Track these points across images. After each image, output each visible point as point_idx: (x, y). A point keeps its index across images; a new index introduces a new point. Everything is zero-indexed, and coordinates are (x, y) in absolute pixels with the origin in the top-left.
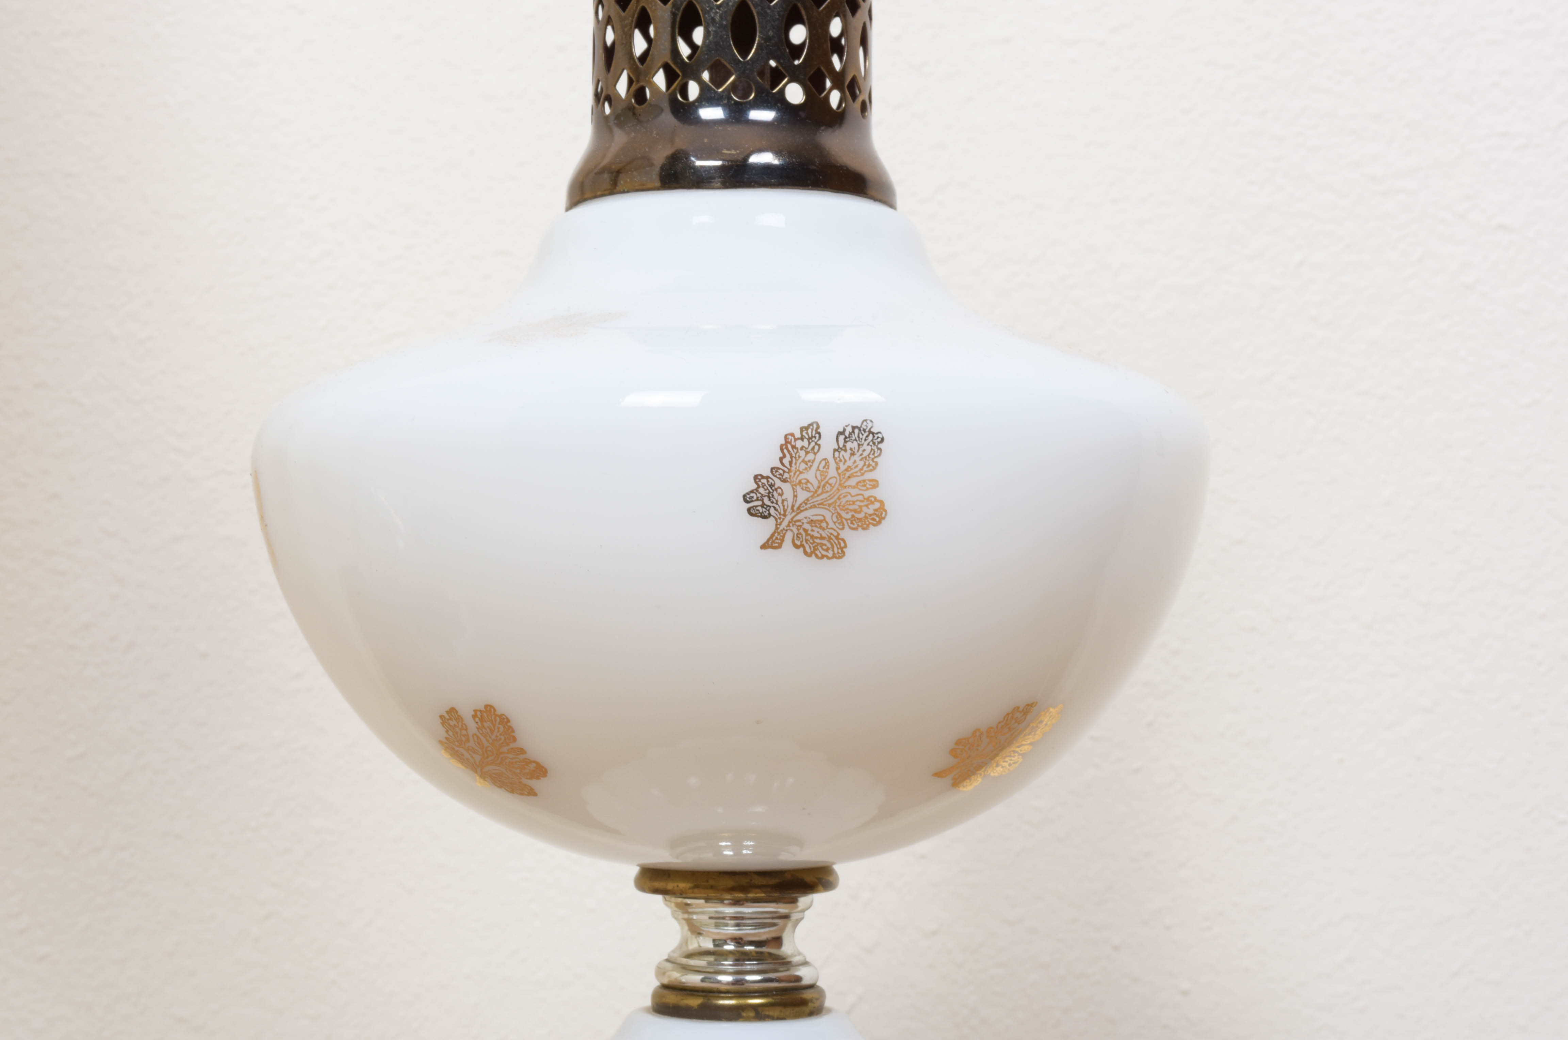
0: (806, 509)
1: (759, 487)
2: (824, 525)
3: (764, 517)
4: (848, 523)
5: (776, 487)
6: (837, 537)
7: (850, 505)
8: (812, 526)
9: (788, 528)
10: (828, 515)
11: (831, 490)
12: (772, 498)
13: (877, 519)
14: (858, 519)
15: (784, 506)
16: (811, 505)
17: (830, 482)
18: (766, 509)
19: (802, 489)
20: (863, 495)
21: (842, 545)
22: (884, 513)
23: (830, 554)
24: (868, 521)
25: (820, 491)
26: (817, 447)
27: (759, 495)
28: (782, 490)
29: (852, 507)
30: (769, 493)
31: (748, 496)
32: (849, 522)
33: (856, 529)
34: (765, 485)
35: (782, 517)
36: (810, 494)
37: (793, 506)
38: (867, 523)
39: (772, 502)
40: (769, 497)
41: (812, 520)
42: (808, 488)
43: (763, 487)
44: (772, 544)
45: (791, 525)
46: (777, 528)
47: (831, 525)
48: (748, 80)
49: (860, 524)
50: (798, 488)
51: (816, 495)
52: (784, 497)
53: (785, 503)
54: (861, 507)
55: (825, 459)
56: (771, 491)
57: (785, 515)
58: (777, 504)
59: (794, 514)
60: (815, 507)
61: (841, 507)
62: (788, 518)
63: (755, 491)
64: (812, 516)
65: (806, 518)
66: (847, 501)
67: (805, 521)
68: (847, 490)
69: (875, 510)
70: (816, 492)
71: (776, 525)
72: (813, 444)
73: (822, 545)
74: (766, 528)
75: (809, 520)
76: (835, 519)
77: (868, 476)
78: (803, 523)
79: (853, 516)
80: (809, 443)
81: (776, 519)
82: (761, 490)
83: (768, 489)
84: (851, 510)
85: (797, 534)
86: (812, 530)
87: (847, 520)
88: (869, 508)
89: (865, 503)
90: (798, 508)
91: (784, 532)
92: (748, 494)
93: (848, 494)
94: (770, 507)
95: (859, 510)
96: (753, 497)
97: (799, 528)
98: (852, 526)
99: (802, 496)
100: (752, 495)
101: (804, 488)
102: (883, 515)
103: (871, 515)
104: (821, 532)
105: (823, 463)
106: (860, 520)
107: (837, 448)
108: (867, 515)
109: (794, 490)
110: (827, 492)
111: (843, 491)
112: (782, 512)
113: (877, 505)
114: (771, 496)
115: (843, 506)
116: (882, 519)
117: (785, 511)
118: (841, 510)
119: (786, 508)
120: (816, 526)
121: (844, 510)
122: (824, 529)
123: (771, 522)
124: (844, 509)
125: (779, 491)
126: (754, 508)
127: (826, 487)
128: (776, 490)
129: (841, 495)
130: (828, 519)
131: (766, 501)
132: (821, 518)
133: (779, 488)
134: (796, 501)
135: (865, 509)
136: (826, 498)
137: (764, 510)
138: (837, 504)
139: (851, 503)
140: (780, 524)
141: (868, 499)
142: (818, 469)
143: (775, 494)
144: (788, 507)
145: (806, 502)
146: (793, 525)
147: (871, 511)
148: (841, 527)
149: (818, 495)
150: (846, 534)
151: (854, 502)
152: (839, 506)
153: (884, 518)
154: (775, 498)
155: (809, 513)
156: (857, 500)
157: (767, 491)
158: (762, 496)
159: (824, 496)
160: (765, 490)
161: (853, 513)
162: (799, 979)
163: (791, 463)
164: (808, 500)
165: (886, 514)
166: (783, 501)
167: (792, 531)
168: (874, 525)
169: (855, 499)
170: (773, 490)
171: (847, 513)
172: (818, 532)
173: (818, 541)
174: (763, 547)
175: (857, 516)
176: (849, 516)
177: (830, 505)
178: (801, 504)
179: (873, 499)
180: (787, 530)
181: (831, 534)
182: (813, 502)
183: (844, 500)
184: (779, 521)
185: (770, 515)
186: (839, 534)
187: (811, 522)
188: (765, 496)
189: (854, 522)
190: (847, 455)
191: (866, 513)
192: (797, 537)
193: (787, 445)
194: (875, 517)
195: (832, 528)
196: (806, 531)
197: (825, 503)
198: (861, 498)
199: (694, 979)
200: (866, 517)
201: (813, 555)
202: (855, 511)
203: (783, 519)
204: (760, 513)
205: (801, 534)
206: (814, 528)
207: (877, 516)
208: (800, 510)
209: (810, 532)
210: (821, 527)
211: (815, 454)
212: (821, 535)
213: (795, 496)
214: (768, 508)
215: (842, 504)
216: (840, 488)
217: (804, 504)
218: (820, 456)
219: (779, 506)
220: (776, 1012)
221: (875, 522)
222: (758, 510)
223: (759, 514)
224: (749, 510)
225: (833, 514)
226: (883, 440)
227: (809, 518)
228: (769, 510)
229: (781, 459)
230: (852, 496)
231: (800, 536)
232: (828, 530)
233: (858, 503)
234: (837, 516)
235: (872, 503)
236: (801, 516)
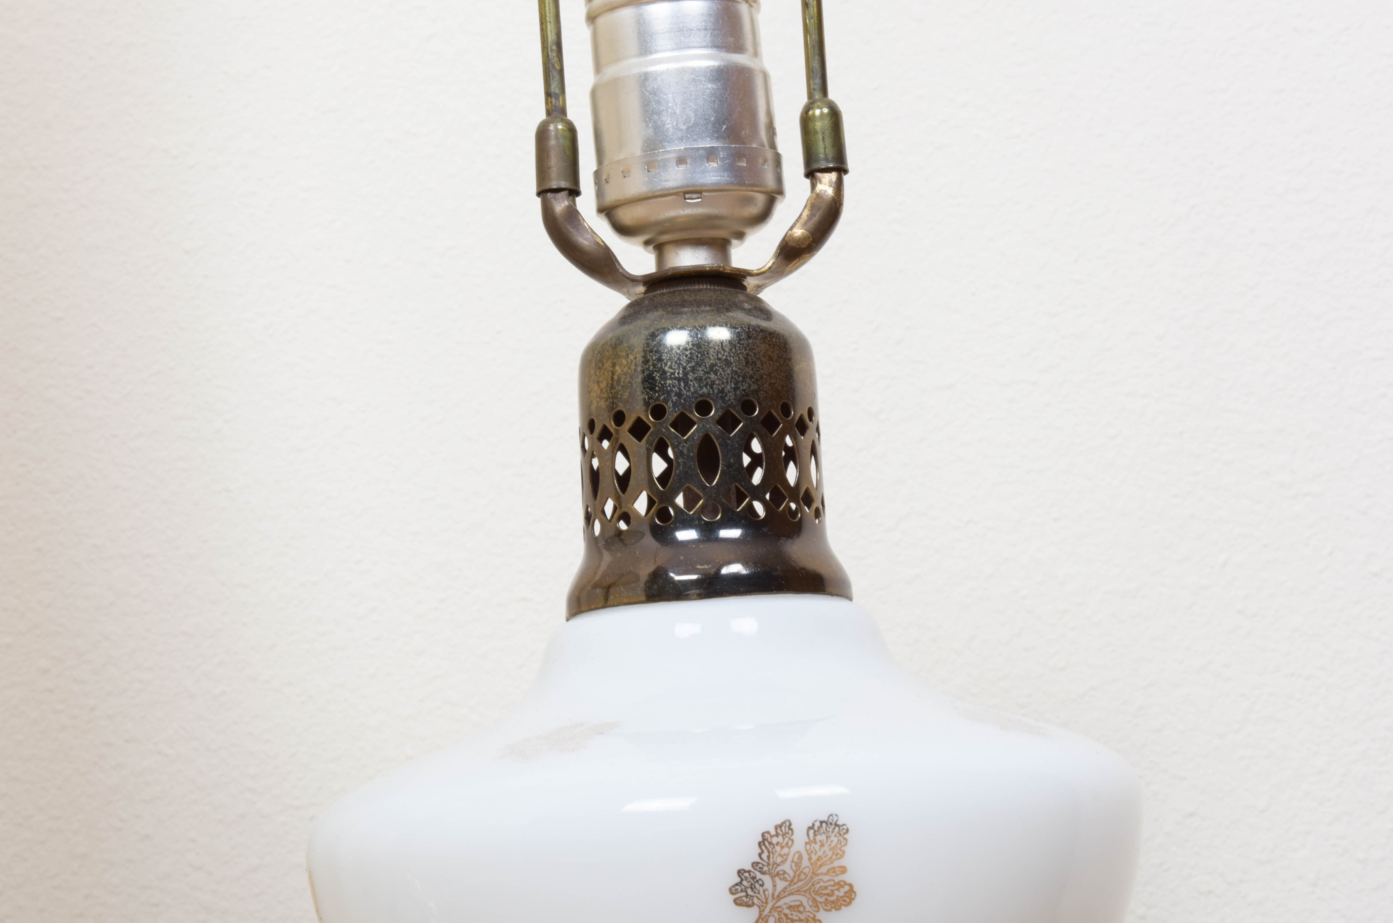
0: (785, 897)
1: (742, 880)
2: (801, 909)
3: (749, 906)
4: (822, 906)
5: (757, 878)
6: (814, 919)
7: (823, 890)
8: (791, 911)
9: (770, 914)
10: (804, 900)
11: (805, 878)
12: (754, 889)
13: (848, 900)
14: (831, 901)
15: (765, 895)
16: (789, 892)
17: (804, 871)
18: (750, 898)
19: (780, 879)
20: (833, 880)
22: (853, 894)
24: (840, 903)
25: (796, 880)
26: (790, 842)
27: (743, 887)
28: (763, 882)
29: (825, 892)
31: (734, 889)
32: (823, 904)
33: (830, 910)
34: (748, 878)
35: (764, 905)
36: (787, 883)
37: (773, 895)
38: (839, 904)
39: (755, 893)
40: (752, 888)
41: (791, 906)
42: (786, 878)
43: (746, 880)
45: (772, 911)
46: (760, 915)
47: (808, 908)
48: (715, 503)
49: (833, 905)
50: (777, 879)
51: (792, 884)
52: (765, 887)
53: (766, 893)
54: (832, 891)
55: (798, 852)
56: (753, 883)
57: (767, 903)
58: (759, 893)
59: (774, 901)
60: (792, 894)
61: (815, 892)
62: (770, 905)
63: (739, 884)
64: (791, 902)
65: (785, 904)
66: (820, 887)
67: (784, 907)
68: (820, 877)
69: (846, 893)
70: (792, 881)
71: (760, 912)
72: (787, 839)
74: (750, 915)
75: (788, 906)
76: (811, 903)
77: (837, 863)
78: (783, 909)
79: (826, 899)
80: (784, 839)
81: (759, 907)
82: (745, 883)
83: (750, 881)
84: (824, 895)
85: (779, 919)
86: (792, 915)
87: (821, 903)
88: (839, 891)
89: (837, 887)
90: (778, 896)
91: (767, 917)
92: (733, 886)
93: (821, 881)
94: (753, 896)
95: (831, 893)
96: (737, 889)
97: (780, 913)
98: (826, 908)
99: (781, 885)
100: (737, 887)
101: (782, 879)
102: (853, 896)
103: (842, 897)
104: (800, 915)
105: (797, 856)
106: (833, 902)
107: (808, 840)
108: (839, 898)
109: (774, 881)
110: (802, 880)
111: (816, 878)
112: (764, 901)
113: (847, 888)
114: (753, 887)
115: (817, 891)
116: (852, 900)
117: (766, 899)
118: (816, 894)
119: (767, 896)
120: (795, 911)
121: (818, 895)
122: (801, 913)
123: (755, 908)
124: (818, 893)
125: (760, 882)
126: (740, 898)
127: (801, 876)
128: (757, 881)
129: (814, 882)
130: (805, 903)
131: (749, 891)
132: (798, 903)
133: (760, 879)
134: (775, 890)
135: (836, 893)
136: (802, 886)
137: (748, 900)
138: (812, 890)
139: (824, 888)
140: (763, 911)
141: (838, 883)
142: (793, 861)
143: (757, 885)
144: (769, 895)
145: (784, 890)
146: (774, 911)
147: (842, 894)
148: (816, 909)
149: (795, 884)
150: (822, 915)
151: (826, 888)
152: (813, 892)
153: (853, 899)
154: (757, 889)
155: (789, 900)
156: (829, 885)
157: (750, 883)
158: (746, 887)
159: (800, 884)
160: (748, 882)
161: (826, 897)
163: (768, 857)
164: (785, 888)
165: (855, 895)
166: (764, 891)
167: (774, 916)
168: (846, 906)
169: (827, 884)
170: (755, 882)
171: (821, 897)
172: (797, 916)
175: (830, 899)
176: (822, 900)
177: (805, 891)
178: (780, 893)
179: (843, 883)
180: (769, 916)
181: (809, 916)
182: (791, 890)
183: (817, 886)
184: (762, 908)
185: (753, 904)
186: (815, 916)
188: (748, 888)
189: (828, 904)
190: (817, 847)
191: (837, 896)
192: (779, 921)
193: (764, 842)
194: (846, 898)
195: (809, 912)
196: (786, 915)
197: (801, 890)
198: (832, 883)
200: (838, 900)
202: (828, 895)
203: (766, 907)
204: (744, 902)
205: (782, 918)
206: (793, 912)
207: (848, 897)
208: (779, 898)
209: (789, 916)
210: (799, 911)
211: (789, 848)
212: (799, 918)
213: (775, 886)
214: (752, 898)
215: (816, 889)
216: (813, 876)
217: (782, 893)
218: (793, 850)
219: (761, 896)
221: (846, 903)
222: (743, 900)
223: (744, 904)
224: (735, 901)
225: (809, 899)
226: (847, 830)
227: (788, 904)
228: (752, 900)
229: (760, 855)
230: (824, 882)
231: (781, 920)
232: (805, 913)
233: (830, 888)
234: (812, 901)
235: (842, 887)
236: (780, 903)
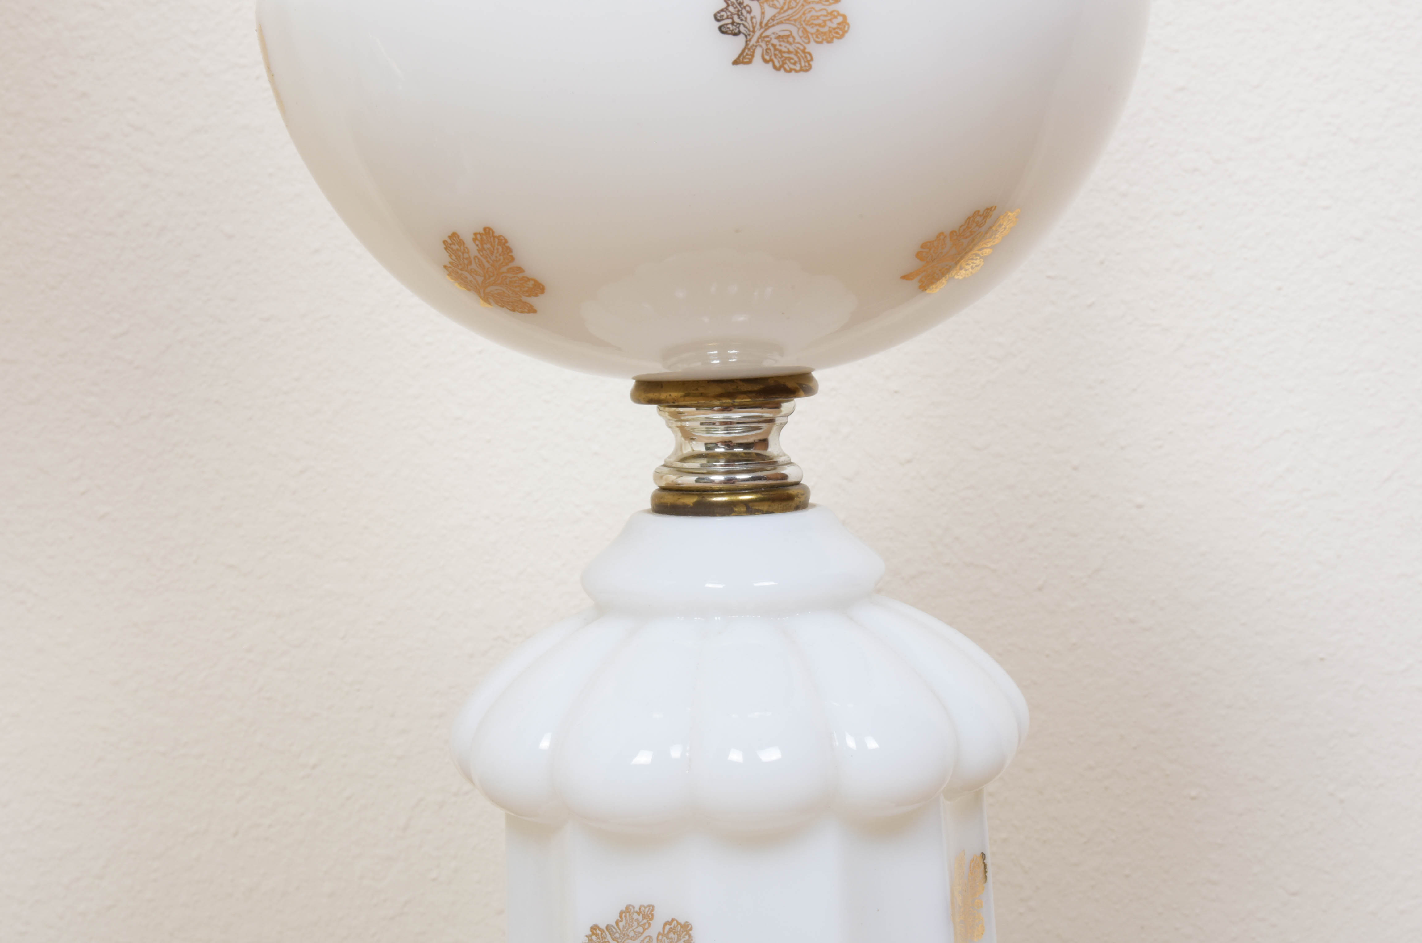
0: (774, 25)
1: (728, 5)
2: (791, 40)
3: (735, 34)
4: (813, 37)
5: (745, 4)
6: (804, 51)
7: (814, 20)
8: (780, 41)
9: (758, 44)
10: (794, 30)
11: (796, 6)
12: (741, 16)
13: (841, 32)
14: (822, 33)
15: (752, 23)
16: (778, 21)
18: (736, 26)
19: (769, 6)
20: (825, 10)
21: (809, 58)
22: (847, 27)
23: (798, 67)
24: (832, 35)
25: (786, 7)
27: (729, 14)
28: (750, 8)
29: (816, 22)
30: (739, 11)
31: (719, 15)
32: (814, 36)
33: (821, 43)
34: (734, 4)
35: (751, 33)
36: (776, 11)
37: (761, 23)
38: (831, 36)
39: (742, 20)
40: (739, 15)
41: (780, 36)
42: (775, 5)
43: (732, 6)
44: (742, 60)
45: (760, 40)
46: (747, 44)
47: (798, 39)
49: (825, 37)
50: (765, 6)
51: (782, 11)
52: (752, 14)
53: (754, 20)
54: (825, 21)
56: (740, 9)
57: (754, 32)
58: (746, 21)
59: (762, 30)
60: (781, 23)
61: (806, 22)
62: (757, 34)
63: (725, 10)
64: (780, 31)
65: (774, 33)
66: (812, 16)
67: (773, 36)
68: (811, 6)
69: (839, 24)
70: (782, 8)
71: (746, 42)
73: (790, 59)
74: (735, 45)
75: (777, 35)
76: (801, 34)
78: (771, 39)
79: (818, 30)
81: (746, 36)
82: (731, 9)
83: (736, 7)
84: (816, 25)
85: (766, 50)
86: (780, 45)
87: (812, 34)
88: (832, 23)
89: (829, 17)
90: (766, 25)
91: (754, 48)
92: (719, 12)
93: (813, 10)
94: (739, 24)
95: (823, 24)
96: (723, 16)
97: (768, 43)
98: (817, 40)
99: (770, 12)
100: (722, 13)
101: (771, 5)
102: (846, 29)
103: (834, 29)
104: (788, 46)
106: (825, 33)
108: (831, 29)
109: (762, 8)
110: (792, 8)
111: (807, 7)
112: (751, 29)
113: (840, 19)
114: (740, 13)
115: (809, 21)
116: (845, 32)
117: (754, 27)
118: (807, 24)
119: (754, 24)
120: (784, 41)
121: (810, 25)
122: (791, 44)
123: (741, 37)
124: (809, 23)
125: (748, 9)
126: (725, 26)
127: (791, 4)
128: (745, 8)
129: (805, 10)
130: (795, 34)
131: (736, 19)
132: (787, 33)
133: (748, 6)
134: (764, 18)
135: (829, 24)
136: (792, 14)
137: (734, 27)
138: (803, 19)
139: (816, 18)
140: (750, 40)
141: (831, 13)
143: (744, 12)
144: (756, 24)
145: (773, 18)
146: (762, 41)
147: (834, 25)
148: (806, 41)
149: (785, 12)
150: (812, 48)
151: (818, 17)
152: (804, 21)
153: (846, 32)
154: (743, 16)
155: (777, 29)
156: (821, 15)
157: (736, 10)
158: (732, 14)
159: (790, 12)
160: (735, 8)
161: (817, 27)
162: (785, 477)
164: (774, 16)
165: (849, 28)
166: (752, 18)
167: (761, 46)
168: (838, 38)
169: (819, 14)
170: (742, 9)
171: (812, 27)
172: (786, 47)
173: (786, 55)
174: (736, 63)
175: (822, 30)
176: (813, 31)
177: (795, 20)
178: (769, 21)
179: (836, 14)
180: (756, 46)
181: (798, 48)
182: (780, 18)
183: (809, 16)
184: (748, 37)
185: (740, 32)
186: (805, 48)
187: (779, 37)
188: (735, 14)
189: (819, 36)
191: (830, 27)
192: (767, 52)
194: (838, 30)
195: (798, 43)
196: (774, 46)
197: (792, 19)
198: (824, 13)
199: (689, 481)
200: (830, 31)
201: (782, 70)
202: (819, 25)
203: (753, 36)
204: (730, 30)
205: (769, 49)
206: (782, 43)
207: (840, 29)
208: (768, 26)
209: (778, 47)
210: (788, 42)
212: (788, 49)
213: (763, 13)
214: (738, 26)
215: (807, 19)
216: (805, 4)
217: (771, 21)
219: (748, 23)
220: (765, 507)
221: (838, 36)
222: (729, 28)
223: (730, 32)
224: (720, 28)
225: (799, 29)
227: (777, 34)
228: (739, 28)
230: (816, 11)
231: (769, 51)
232: (794, 44)
233: (822, 18)
234: (802, 31)
235: (835, 17)
236: (769, 32)
